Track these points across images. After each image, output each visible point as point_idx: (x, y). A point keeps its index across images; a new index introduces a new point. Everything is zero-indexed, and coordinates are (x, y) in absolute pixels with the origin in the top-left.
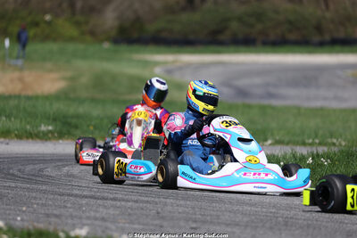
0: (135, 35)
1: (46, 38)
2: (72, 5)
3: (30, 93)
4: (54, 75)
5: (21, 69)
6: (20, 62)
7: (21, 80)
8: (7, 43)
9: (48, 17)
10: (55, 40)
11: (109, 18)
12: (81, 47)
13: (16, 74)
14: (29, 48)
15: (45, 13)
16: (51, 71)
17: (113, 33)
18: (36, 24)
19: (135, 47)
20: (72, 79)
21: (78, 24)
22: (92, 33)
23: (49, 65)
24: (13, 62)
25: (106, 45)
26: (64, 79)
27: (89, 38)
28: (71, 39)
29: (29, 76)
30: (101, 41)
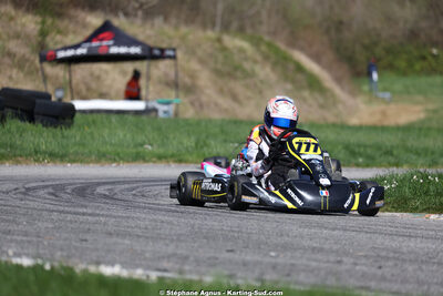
4: (419, 108)
5: (388, 102)
6: (387, 95)
7: (384, 114)
9: (435, 51)
15: (432, 46)
16: (417, 103)
18: (424, 58)
20: (435, 111)
23: (420, 98)
24: (381, 95)
26: (427, 110)
29: (392, 109)
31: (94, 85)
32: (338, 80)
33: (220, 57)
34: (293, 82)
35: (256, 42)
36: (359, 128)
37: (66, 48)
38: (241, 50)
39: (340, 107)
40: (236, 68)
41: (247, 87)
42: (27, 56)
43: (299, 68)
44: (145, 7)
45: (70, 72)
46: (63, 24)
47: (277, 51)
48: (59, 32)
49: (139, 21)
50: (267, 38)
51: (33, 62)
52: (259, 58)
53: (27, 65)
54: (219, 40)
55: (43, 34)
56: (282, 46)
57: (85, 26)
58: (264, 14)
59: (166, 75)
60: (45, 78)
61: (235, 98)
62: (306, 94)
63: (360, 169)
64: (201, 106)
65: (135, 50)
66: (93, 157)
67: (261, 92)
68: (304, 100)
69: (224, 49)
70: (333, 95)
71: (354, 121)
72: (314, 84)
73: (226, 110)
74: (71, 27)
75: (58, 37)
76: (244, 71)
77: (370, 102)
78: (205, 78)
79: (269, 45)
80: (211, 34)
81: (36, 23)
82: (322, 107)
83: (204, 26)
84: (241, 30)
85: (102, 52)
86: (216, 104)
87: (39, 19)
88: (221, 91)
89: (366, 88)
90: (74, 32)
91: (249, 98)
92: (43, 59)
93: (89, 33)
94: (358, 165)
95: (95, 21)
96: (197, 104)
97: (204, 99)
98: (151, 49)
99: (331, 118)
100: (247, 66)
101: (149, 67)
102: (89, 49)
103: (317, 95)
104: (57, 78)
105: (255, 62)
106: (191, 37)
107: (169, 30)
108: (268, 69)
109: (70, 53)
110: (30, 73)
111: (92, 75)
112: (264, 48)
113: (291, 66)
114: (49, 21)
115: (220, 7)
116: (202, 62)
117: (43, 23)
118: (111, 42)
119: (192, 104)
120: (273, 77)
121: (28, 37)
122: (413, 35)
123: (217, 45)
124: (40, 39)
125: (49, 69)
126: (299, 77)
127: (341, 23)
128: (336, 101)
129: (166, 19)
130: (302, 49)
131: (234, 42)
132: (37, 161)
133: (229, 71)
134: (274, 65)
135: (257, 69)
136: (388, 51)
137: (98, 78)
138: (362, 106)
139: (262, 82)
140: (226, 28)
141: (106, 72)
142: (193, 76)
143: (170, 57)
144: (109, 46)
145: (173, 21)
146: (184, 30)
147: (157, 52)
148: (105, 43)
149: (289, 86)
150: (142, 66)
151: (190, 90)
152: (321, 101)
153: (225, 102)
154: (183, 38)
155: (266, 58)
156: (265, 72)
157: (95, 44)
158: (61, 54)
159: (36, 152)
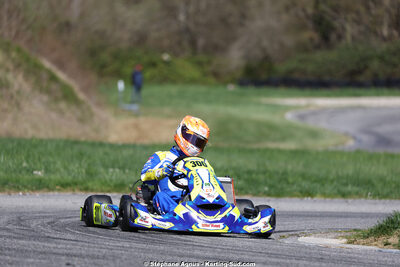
0: (264, 76)
1: (164, 80)
2: (193, 43)
3: (146, 142)
5: (137, 115)
6: (135, 107)
7: (136, 126)
8: (121, 85)
9: (166, 57)
10: (174, 82)
11: (235, 58)
12: (202, 89)
13: (131, 121)
14: (146, 91)
15: (163, 52)
17: (239, 74)
18: (153, 65)
19: (264, 90)
21: (200, 64)
22: (216, 75)
23: (167, 110)
24: (127, 106)
25: (231, 88)
27: (212, 80)
28: (193, 81)
29: (145, 123)
30: (225, 83)
32: (85, 90)
34: (48, 92)
35: (6, 48)
43: (53, 78)
52: (10, 66)
62: (63, 105)
67: (18, 105)
68: (61, 113)
72: (69, 95)
79: (19, 50)
82: (81, 120)
91: (6, 111)
99: (93, 136)
103: (74, 108)
105: (7, 70)
108: (20, 78)
112: (14, 54)
113: (45, 76)
120: (27, 87)
122: (141, 39)
126: (54, 86)
127: (68, 25)
128: (92, 115)
134: (28, 74)
136: (116, 56)
138: (112, 120)
139: (18, 93)
149: (45, 98)
152: (79, 113)
155: (18, 66)
156: (18, 81)
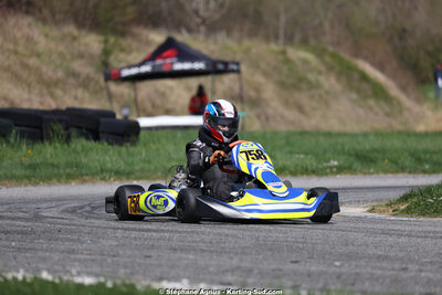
31: (158, 102)
32: (403, 88)
33: (285, 69)
34: (359, 91)
35: (320, 53)
36: (426, 135)
37: (129, 67)
38: (305, 62)
39: (406, 114)
40: (301, 80)
41: (312, 97)
42: (92, 75)
43: (364, 77)
44: (207, 23)
45: (135, 90)
46: (126, 42)
47: (341, 61)
48: (122, 50)
49: (201, 37)
50: (331, 49)
51: (97, 82)
52: (323, 68)
53: (92, 84)
54: (284, 53)
55: (106, 53)
56: (346, 56)
57: (148, 43)
58: (327, 25)
59: (231, 89)
60: (110, 96)
61: (300, 109)
62: (372, 102)
63: (426, 175)
64: (267, 119)
65: (199, 66)
66: (159, 174)
67: (327, 103)
68: (371, 109)
69: (288, 61)
70: (399, 103)
71: (421, 128)
72: (379, 92)
73: (292, 123)
74: (135, 45)
75: (122, 56)
76: (309, 83)
77: (436, 108)
78: (269, 91)
79: (334, 56)
80: (274, 46)
81: (100, 42)
82: (388, 115)
83: (267, 39)
84: (305, 42)
85: (166, 69)
86: (282, 117)
87: (102, 38)
88: (286, 103)
89: (432, 95)
90: (138, 50)
91: (314, 109)
92: (108, 77)
93: (151, 49)
94: (424, 172)
95: (158, 38)
96: (263, 118)
97: (270, 112)
98: (215, 63)
99: (398, 126)
100: (311, 77)
101: (213, 81)
102: (153, 67)
103: (383, 103)
104: (122, 96)
105: (320, 73)
106: (254, 50)
107: (232, 44)
108: (333, 80)
109: (134, 71)
110: (96, 93)
111: (157, 91)
112: (327, 59)
113: (356, 76)
114: (112, 40)
115: (283, 19)
116: (266, 74)
117: (106, 42)
118: (174, 59)
119: (258, 117)
120: (338, 87)
121: (92, 56)
123: (281, 57)
124: (103, 58)
125: (114, 87)
126: (365, 86)
127: (404, 30)
128: (401, 109)
129: (229, 33)
130: (366, 59)
131: (298, 54)
132: (103, 179)
133: (294, 83)
134: (339, 76)
135: (322, 79)
137: (163, 95)
138: (429, 113)
139: (327, 93)
140: (289, 39)
141: (171, 88)
142: (258, 90)
143: (233, 71)
144: (172, 64)
145: (236, 34)
146: (247, 43)
147: (221, 67)
148: (168, 61)
149: (354, 96)
150: (206, 81)
151: (256, 103)
152: (387, 109)
153: (291, 115)
154: (247, 51)
155: (330, 68)
156: (330, 82)
157: (159, 62)
158: (126, 73)
159: (102, 171)
